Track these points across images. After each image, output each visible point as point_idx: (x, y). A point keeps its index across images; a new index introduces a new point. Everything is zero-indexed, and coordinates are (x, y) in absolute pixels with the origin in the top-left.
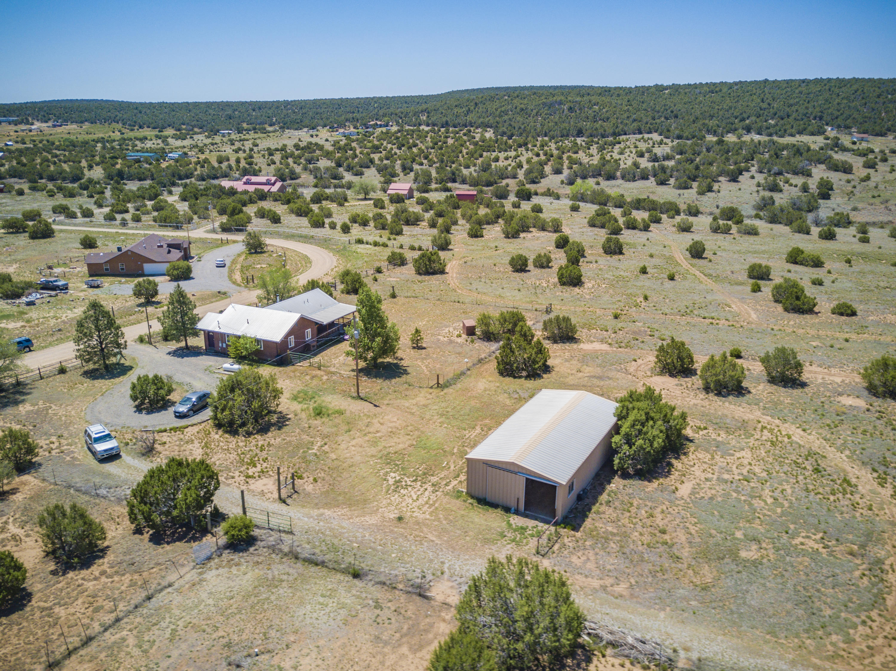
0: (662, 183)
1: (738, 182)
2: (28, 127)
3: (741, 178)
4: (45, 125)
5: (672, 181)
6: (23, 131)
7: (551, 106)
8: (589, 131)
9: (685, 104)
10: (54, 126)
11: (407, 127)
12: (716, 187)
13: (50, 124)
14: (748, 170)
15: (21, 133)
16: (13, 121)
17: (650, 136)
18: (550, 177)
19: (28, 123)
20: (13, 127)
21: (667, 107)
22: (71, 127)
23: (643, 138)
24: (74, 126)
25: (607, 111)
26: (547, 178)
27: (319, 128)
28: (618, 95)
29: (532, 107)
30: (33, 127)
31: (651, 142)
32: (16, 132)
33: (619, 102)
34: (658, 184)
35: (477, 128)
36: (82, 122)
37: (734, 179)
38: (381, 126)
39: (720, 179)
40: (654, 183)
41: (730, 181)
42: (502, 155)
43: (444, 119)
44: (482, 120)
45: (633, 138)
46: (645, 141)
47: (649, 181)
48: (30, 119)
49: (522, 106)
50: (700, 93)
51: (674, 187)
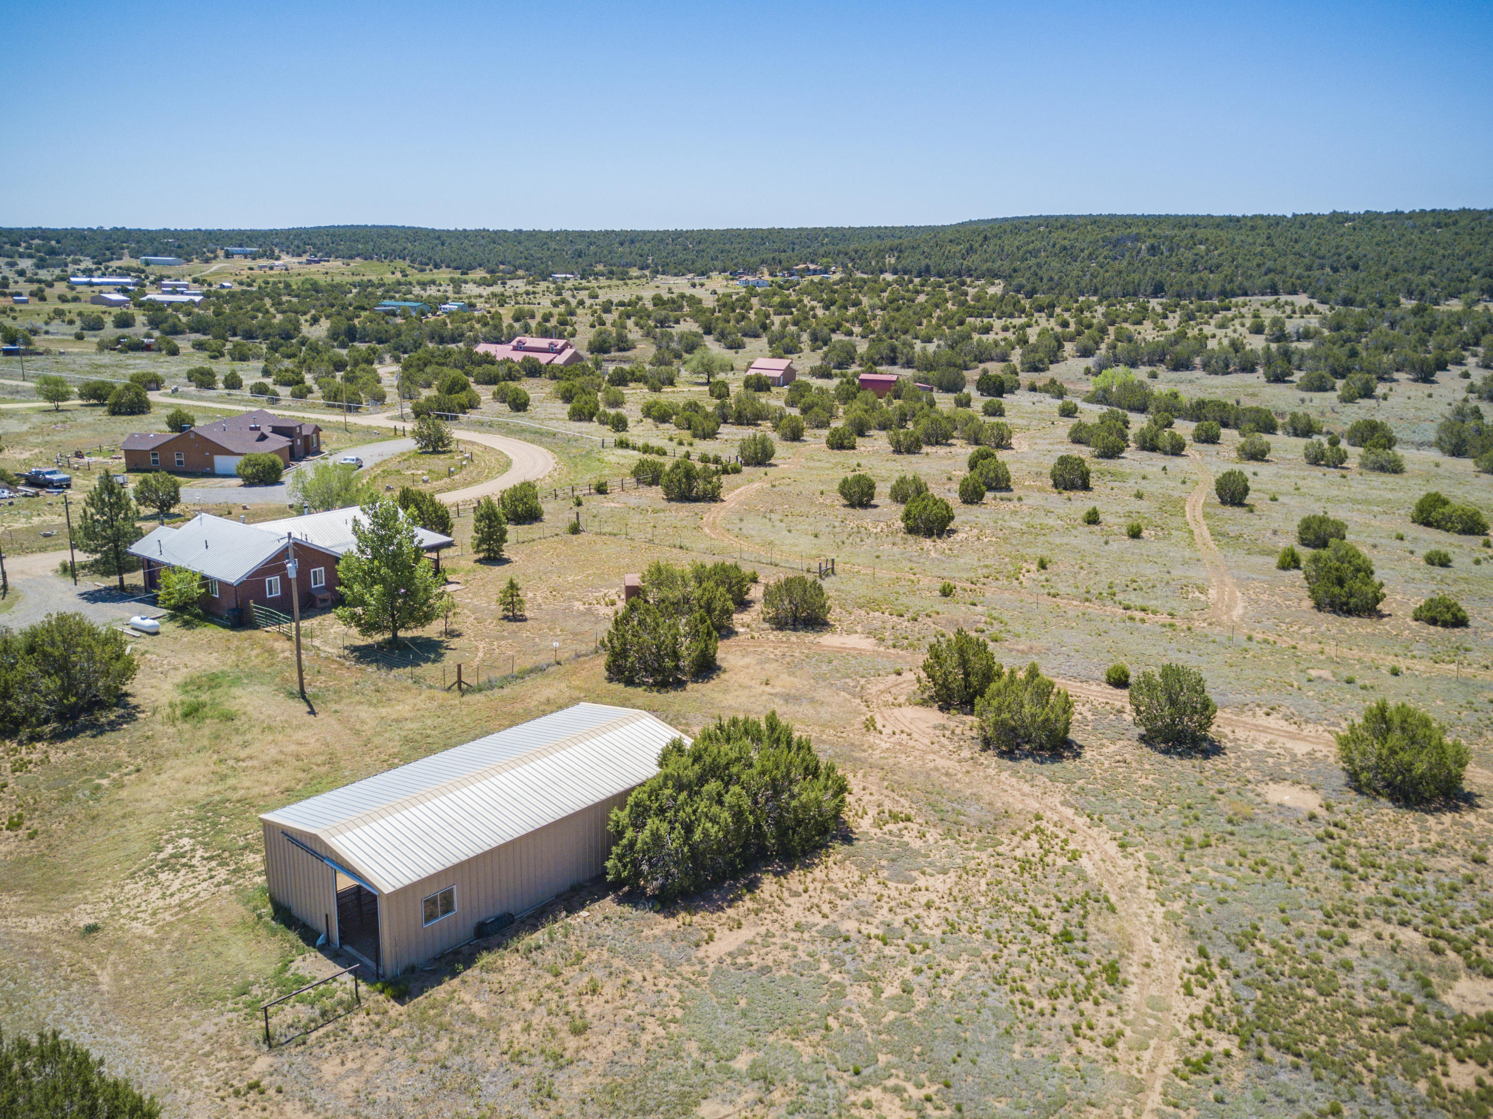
0: (1278, 378)
1: (1433, 382)
2: (270, 262)
3: (1439, 376)
4: (296, 260)
5: (1297, 376)
6: (261, 268)
7: (1116, 243)
8: (1176, 288)
9: (1378, 245)
10: (309, 262)
11: (859, 275)
12: (1381, 389)
13: (304, 259)
14: (1459, 362)
15: (257, 272)
16: (251, 253)
17: (1290, 298)
18: (1070, 361)
19: (272, 256)
20: (249, 263)
21: (1340, 250)
22: (335, 265)
23: (1276, 301)
24: (339, 263)
25: (1220, 255)
26: (1062, 364)
27: (712, 274)
28: (1253, 228)
29: (1085, 245)
30: (277, 263)
31: (1288, 309)
32: (251, 269)
33: (1250, 240)
34: (1269, 381)
35: (978, 279)
36: (351, 257)
37: (1425, 376)
38: (815, 272)
39: (1396, 375)
40: (1263, 379)
41: (1415, 380)
42: (998, 324)
43: (924, 262)
44: (989, 264)
45: (1256, 301)
46: (1278, 307)
47: (1255, 375)
48: (277, 251)
49: (1066, 243)
50: (1414, 227)
51: (1298, 387)
